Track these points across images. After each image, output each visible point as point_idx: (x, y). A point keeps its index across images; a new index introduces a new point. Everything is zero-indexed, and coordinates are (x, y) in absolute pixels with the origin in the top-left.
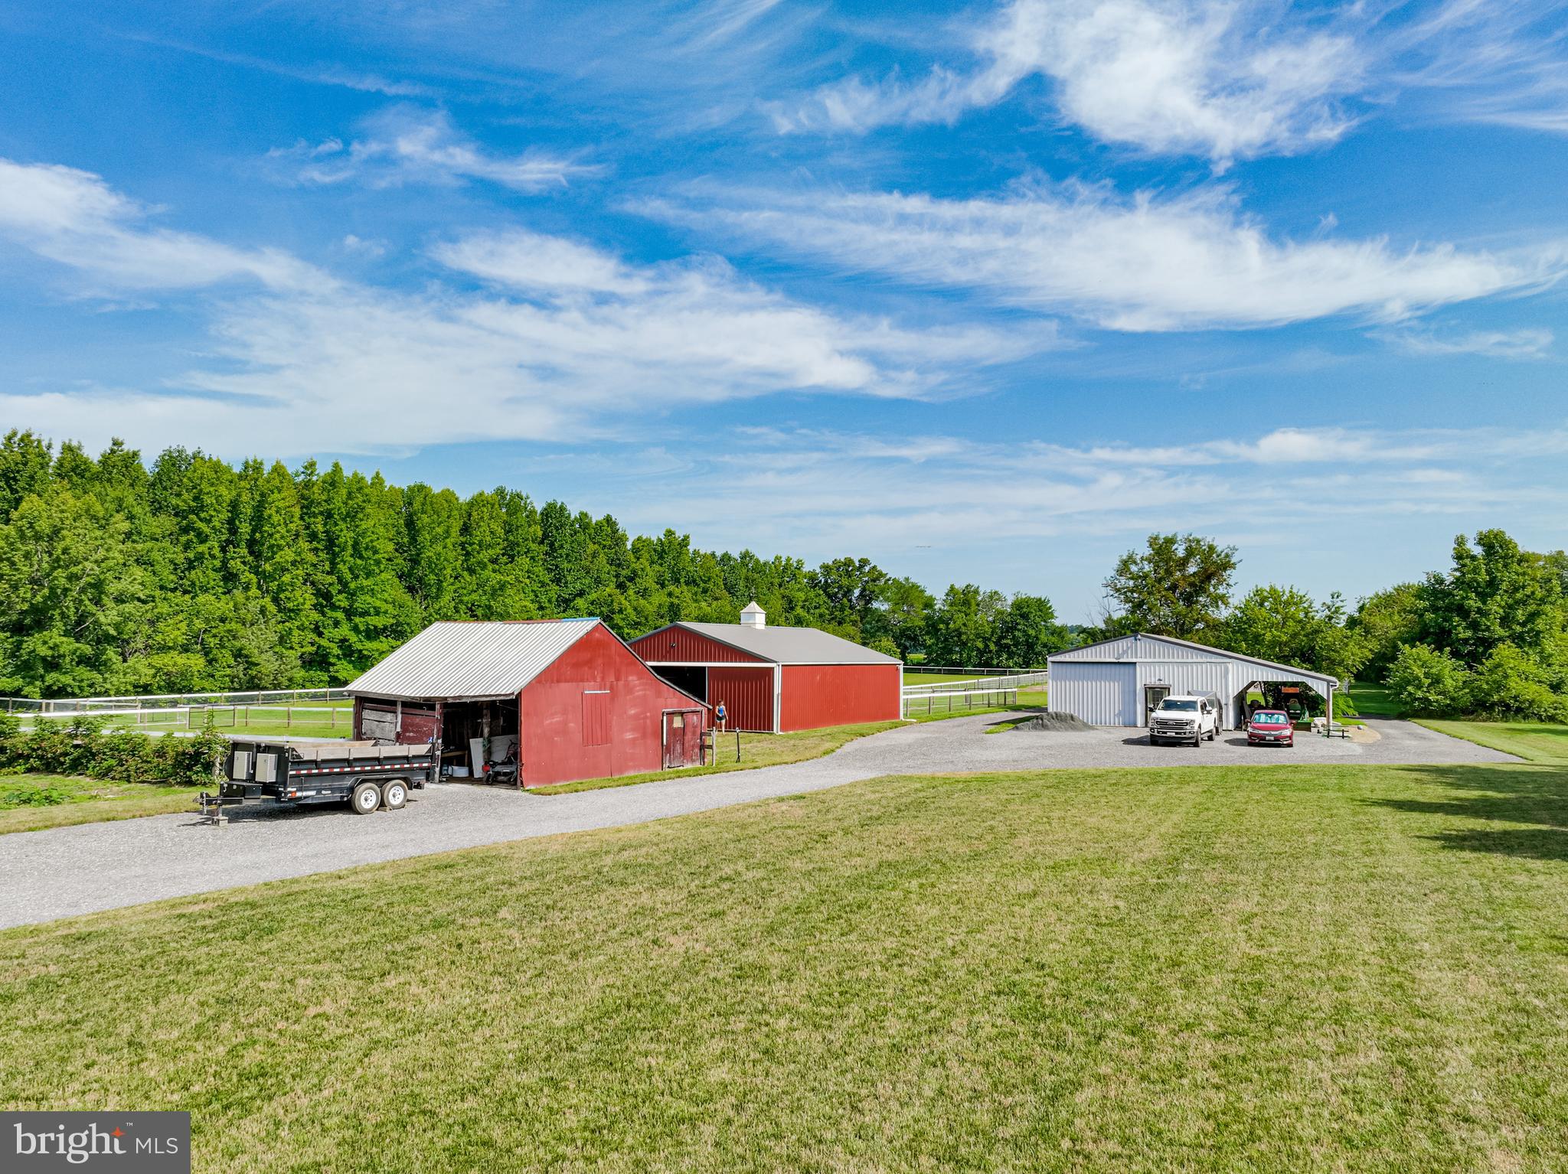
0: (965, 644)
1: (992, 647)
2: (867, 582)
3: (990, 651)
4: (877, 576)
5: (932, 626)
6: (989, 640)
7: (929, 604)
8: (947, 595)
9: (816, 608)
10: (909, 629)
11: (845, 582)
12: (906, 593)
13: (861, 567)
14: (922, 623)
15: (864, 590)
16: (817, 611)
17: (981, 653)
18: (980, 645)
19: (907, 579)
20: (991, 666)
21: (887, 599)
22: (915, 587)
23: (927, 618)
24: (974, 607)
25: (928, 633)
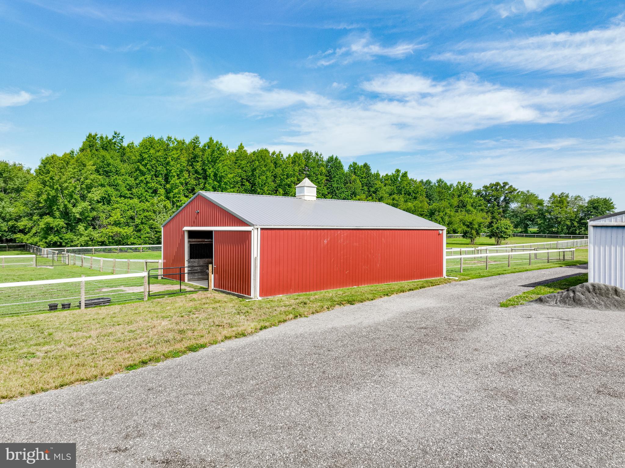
0: (560, 223)
1: (576, 224)
2: (507, 193)
3: (575, 227)
4: (512, 190)
5: (542, 214)
6: (574, 220)
7: (540, 203)
8: (550, 198)
10: (528, 215)
11: (495, 193)
12: (528, 198)
13: (504, 186)
14: (536, 213)
15: (505, 197)
17: (569, 228)
18: (568, 223)
19: (528, 191)
20: (576, 234)
21: (518, 202)
22: (532, 195)
23: (539, 210)
24: (565, 204)
25: (539, 218)
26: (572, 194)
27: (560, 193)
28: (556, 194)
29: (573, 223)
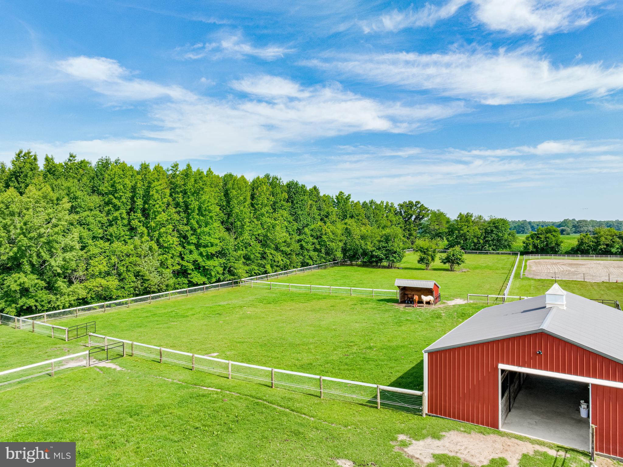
1: (481, 241)
2: (420, 212)
6: (480, 238)
8: (458, 217)
9: (398, 224)
11: (410, 212)
12: (439, 216)
15: (418, 215)
16: (399, 225)
18: (476, 241)
19: (438, 210)
20: (481, 250)
22: (442, 214)
26: (475, 214)
27: (465, 214)
28: (462, 213)
29: (478, 240)
